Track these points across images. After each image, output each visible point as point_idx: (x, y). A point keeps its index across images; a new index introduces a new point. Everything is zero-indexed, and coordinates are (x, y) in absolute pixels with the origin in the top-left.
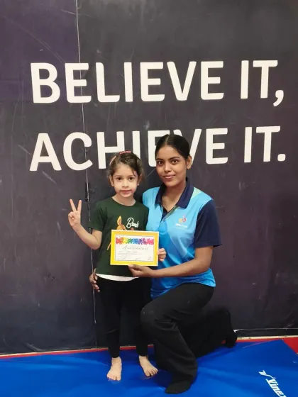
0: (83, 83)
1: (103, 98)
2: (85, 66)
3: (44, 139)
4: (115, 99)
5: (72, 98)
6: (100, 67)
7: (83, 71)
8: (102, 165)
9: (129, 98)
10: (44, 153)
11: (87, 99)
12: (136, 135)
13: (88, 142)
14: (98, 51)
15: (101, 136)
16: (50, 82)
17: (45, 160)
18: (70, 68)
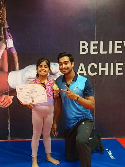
0: (96, 47)
1: (102, 52)
2: (97, 42)
3: (82, 65)
4: (106, 52)
5: (92, 52)
6: (102, 43)
7: (96, 44)
8: (100, 74)
9: (110, 52)
10: (82, 70)
11: (97, 53)
12: (112, 64)
13: (96, 66)
14: (101, 38)
15: (100, 64)
16: (85, 47)
17: (82, 72)
18: (92, 43)
